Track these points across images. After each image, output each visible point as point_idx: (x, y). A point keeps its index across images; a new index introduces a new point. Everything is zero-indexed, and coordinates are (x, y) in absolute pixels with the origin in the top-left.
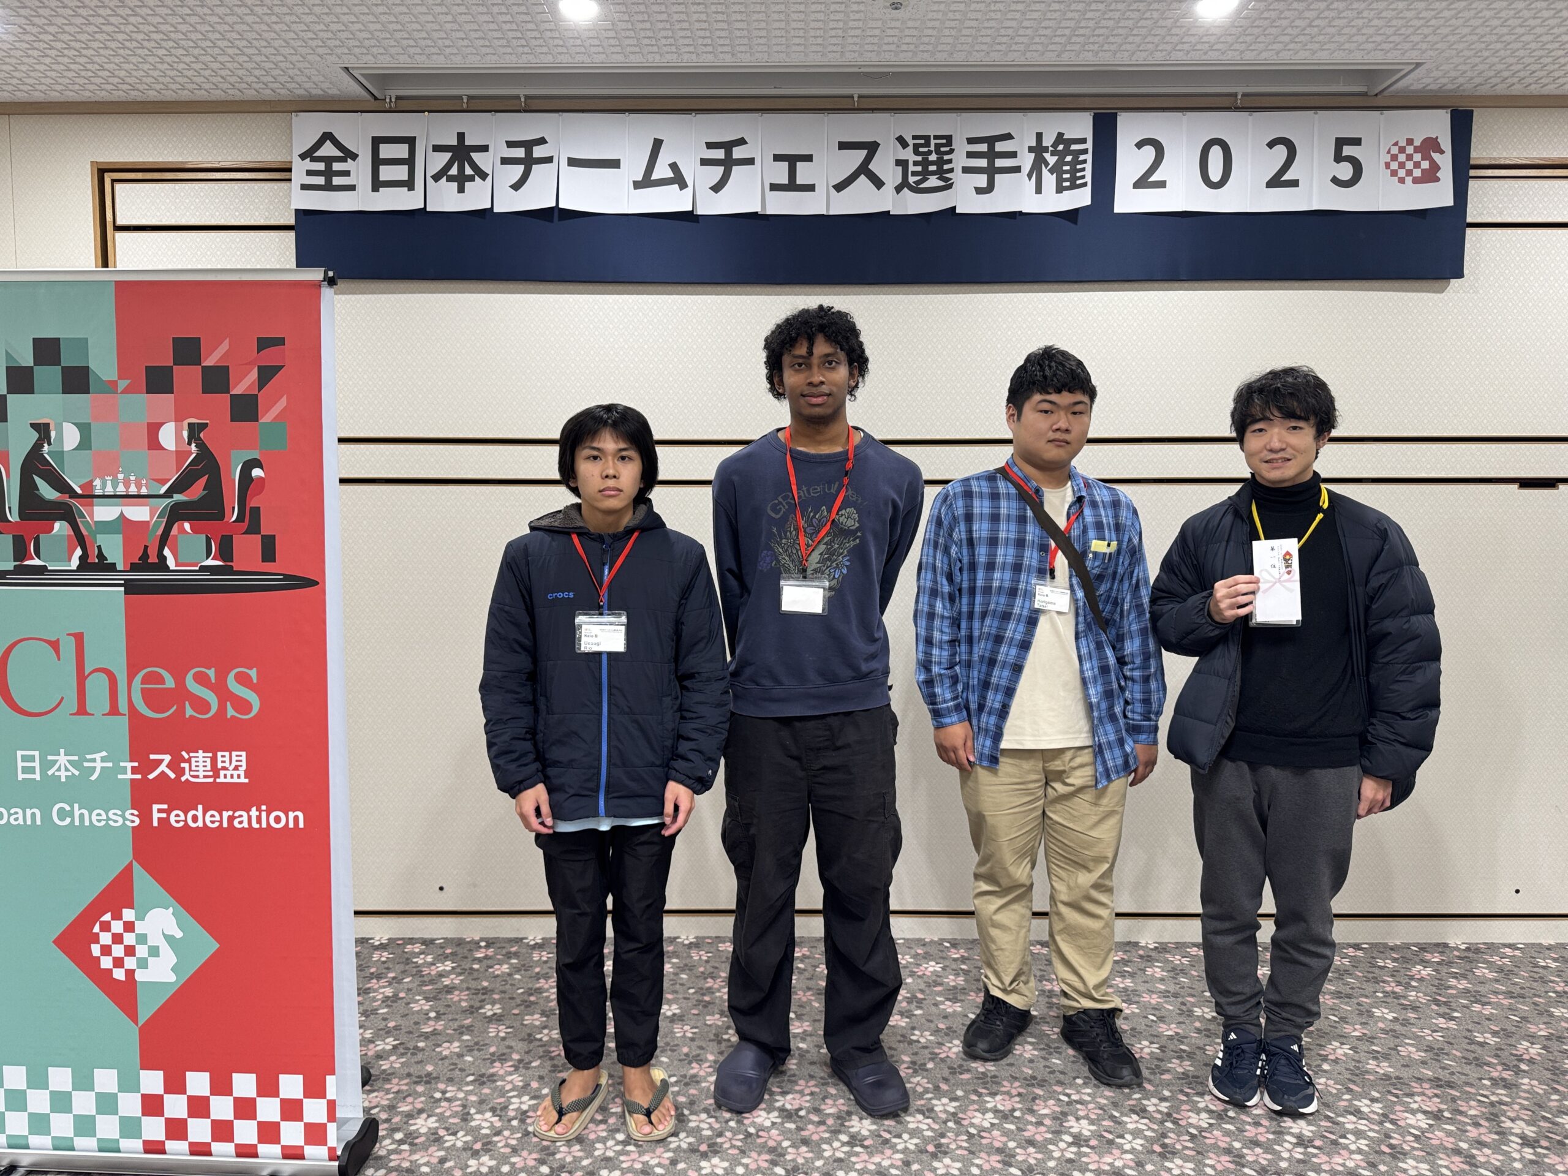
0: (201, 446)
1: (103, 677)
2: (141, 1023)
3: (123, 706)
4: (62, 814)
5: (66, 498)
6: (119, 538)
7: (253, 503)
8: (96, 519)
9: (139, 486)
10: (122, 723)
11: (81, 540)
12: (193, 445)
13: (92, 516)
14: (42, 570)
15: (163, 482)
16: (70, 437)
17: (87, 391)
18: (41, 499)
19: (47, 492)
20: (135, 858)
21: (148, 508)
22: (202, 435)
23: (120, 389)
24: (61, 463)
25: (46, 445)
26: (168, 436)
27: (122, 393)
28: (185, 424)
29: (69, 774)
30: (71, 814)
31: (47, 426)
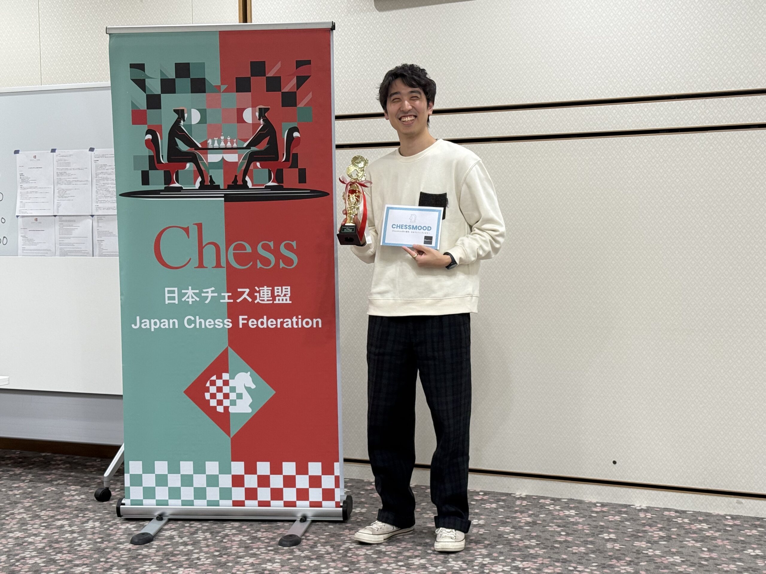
0: (266, 121)
1: (213, 247)
2: (232, 435)
3: (223, 263)
4: (190, 322)
5: (193, 150)
6: (221, 171)
7: (294, 151)
8: (209, 161)
9: (232, 143)
10: (223, 272)
11: (201, 172)
12: (262, 120)
13: (207, 159)
14: (179, 189)
15: (245, 141)
16: (195, 117)
17: (204, 92)
18: (179, 151)
19: (183, 147)
20: (229, 345)
21: (236, 155)
22: (266, 115)
23: (222, 90)
24: (190, 131)
25: (182, 121)
26: (248, 115)
27: (223, 92)
28: (257, 108)
29: (194, 300)
30: (194, 322)
31: (183, 111)
